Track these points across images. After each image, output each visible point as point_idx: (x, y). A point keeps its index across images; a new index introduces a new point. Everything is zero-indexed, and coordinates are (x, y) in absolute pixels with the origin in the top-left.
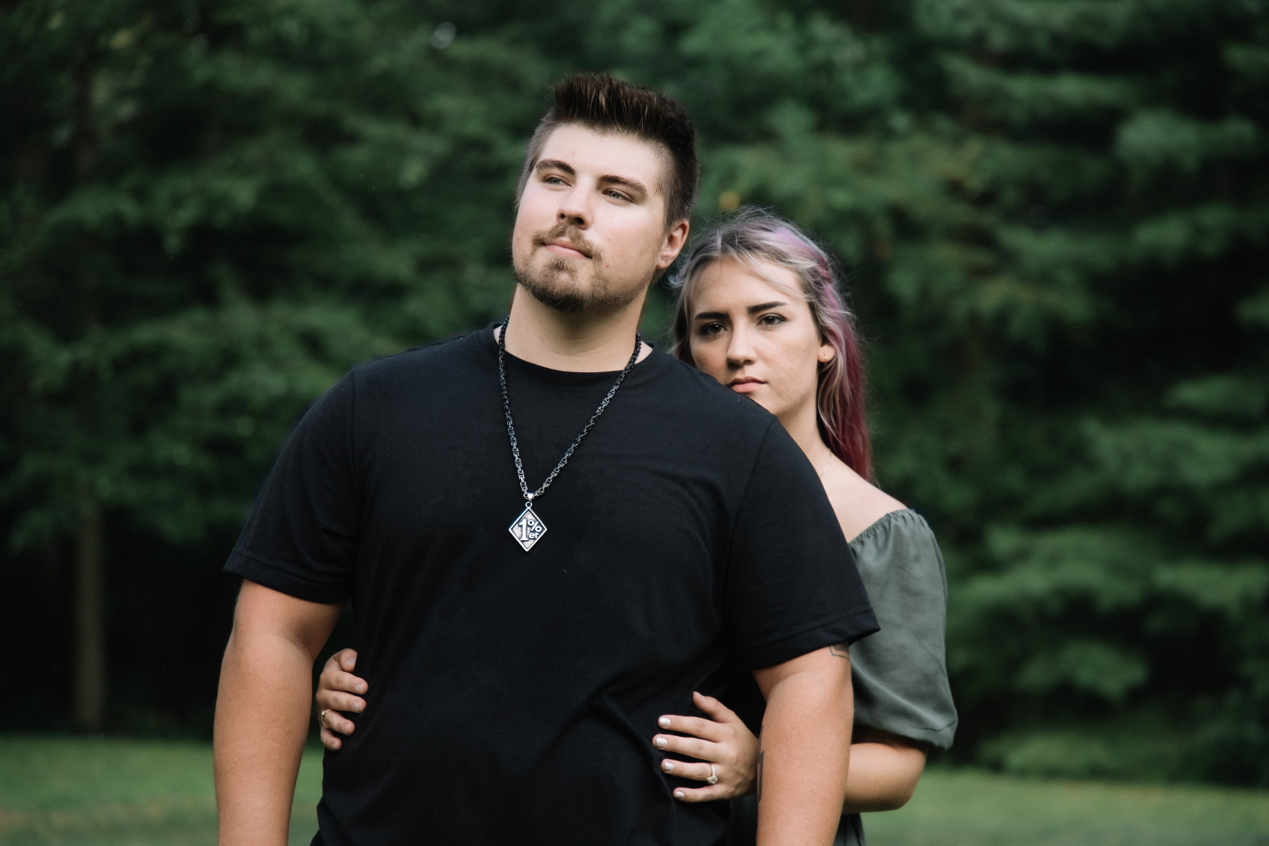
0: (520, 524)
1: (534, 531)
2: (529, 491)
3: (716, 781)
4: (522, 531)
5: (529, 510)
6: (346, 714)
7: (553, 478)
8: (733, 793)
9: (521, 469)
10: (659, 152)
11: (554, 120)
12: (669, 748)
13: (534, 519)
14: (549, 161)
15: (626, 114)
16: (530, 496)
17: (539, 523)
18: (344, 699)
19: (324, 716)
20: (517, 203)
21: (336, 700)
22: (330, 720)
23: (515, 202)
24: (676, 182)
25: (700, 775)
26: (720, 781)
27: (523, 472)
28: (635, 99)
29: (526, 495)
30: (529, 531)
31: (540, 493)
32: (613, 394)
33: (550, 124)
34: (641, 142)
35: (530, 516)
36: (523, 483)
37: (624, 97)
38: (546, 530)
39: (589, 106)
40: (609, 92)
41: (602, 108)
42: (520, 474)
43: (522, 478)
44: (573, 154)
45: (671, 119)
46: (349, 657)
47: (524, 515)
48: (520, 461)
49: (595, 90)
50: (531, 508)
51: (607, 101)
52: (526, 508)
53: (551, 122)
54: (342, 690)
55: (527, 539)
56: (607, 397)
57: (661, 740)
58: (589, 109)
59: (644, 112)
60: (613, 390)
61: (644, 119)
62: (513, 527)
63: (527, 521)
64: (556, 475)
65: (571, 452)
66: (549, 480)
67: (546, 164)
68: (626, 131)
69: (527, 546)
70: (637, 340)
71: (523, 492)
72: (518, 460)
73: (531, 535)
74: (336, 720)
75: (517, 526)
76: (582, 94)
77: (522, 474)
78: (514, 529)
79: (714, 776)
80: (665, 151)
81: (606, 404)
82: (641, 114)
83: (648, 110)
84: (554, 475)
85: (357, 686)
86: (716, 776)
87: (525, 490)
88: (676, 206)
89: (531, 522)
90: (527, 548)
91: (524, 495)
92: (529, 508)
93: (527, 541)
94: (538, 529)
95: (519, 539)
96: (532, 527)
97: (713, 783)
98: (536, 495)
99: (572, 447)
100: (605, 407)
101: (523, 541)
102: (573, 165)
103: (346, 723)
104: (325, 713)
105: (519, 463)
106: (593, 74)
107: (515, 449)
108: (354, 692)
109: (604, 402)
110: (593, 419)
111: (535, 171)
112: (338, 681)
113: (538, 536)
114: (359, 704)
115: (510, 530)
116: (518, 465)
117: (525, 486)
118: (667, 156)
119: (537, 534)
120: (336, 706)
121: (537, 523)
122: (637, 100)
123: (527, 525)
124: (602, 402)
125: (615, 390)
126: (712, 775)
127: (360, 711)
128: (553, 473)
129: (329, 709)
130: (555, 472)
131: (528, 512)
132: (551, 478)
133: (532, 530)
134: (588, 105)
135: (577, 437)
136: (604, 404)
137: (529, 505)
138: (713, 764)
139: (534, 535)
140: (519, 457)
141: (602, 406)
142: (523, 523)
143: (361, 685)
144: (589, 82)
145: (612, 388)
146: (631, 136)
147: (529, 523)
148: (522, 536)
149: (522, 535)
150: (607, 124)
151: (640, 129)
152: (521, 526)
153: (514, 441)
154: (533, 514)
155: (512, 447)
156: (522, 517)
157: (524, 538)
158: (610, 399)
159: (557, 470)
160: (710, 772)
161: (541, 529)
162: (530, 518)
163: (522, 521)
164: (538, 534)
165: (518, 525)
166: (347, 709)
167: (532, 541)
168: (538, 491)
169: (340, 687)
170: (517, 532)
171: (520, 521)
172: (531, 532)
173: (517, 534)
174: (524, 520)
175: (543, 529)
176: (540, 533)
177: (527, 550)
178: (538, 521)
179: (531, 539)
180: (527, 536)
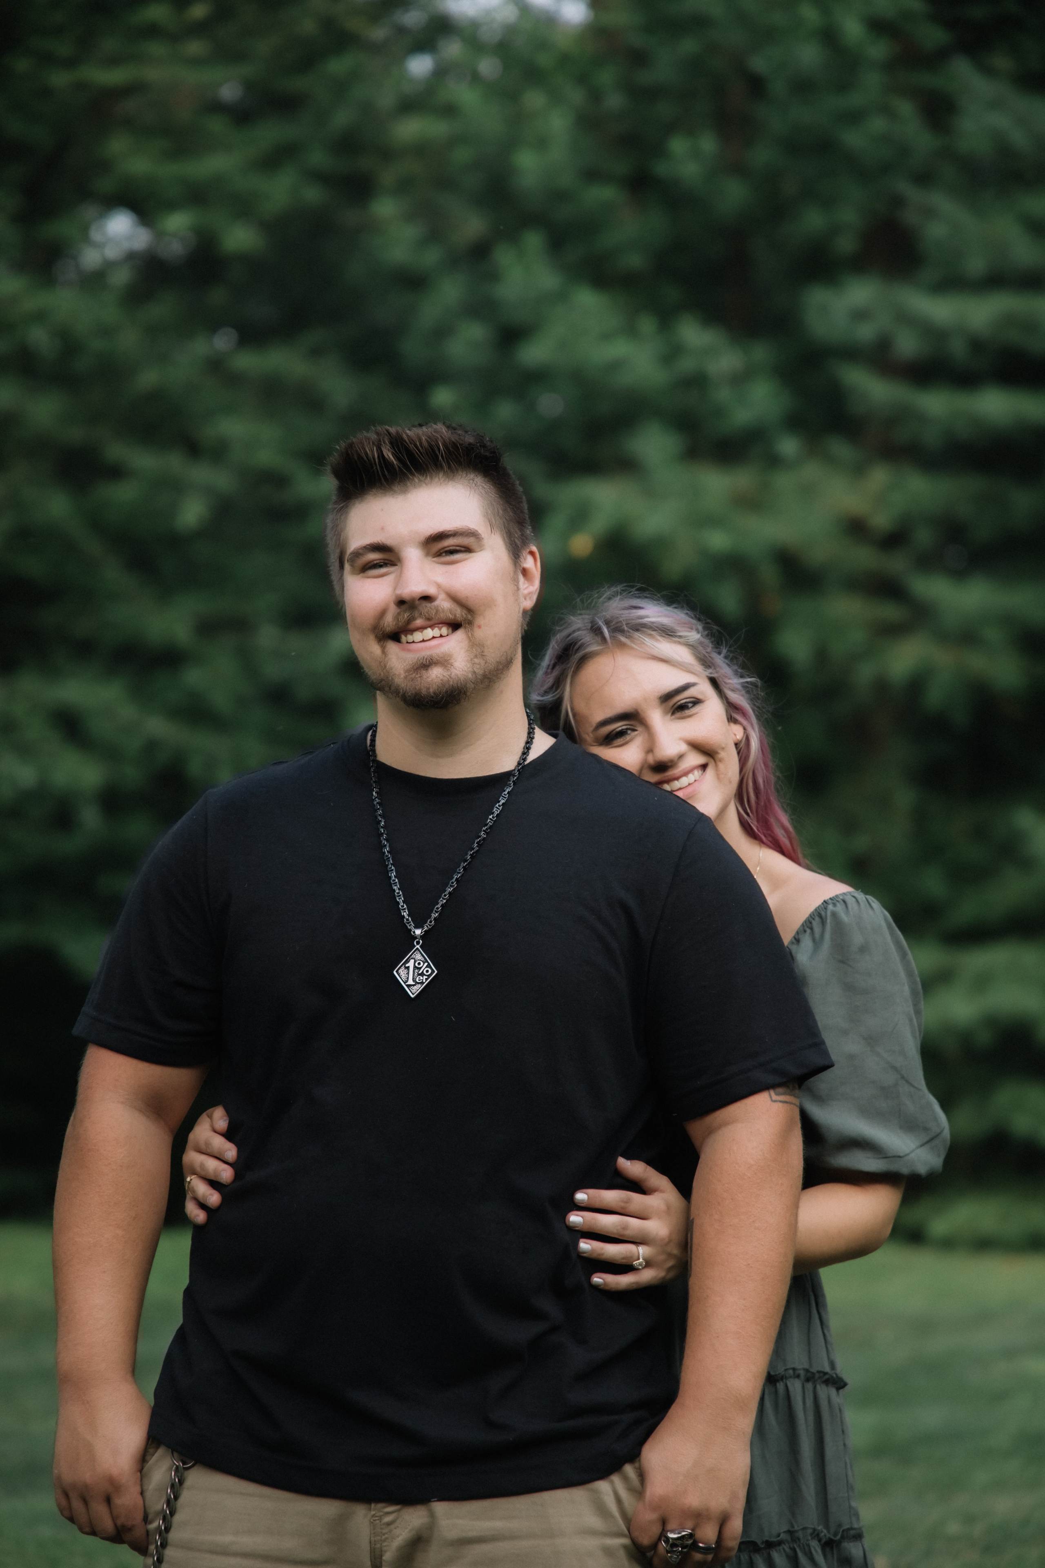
0: (407, 965)
1: (422, 974)
2: (416, 927)
3: (644, 1266)
4: (408, 973)
5: (418, 949)
6: (214, 1184)
7: (442, 906)
8: (663, 1278)
9: (403, 903)
10: (474, 485)
11: (344, 501)
12: (585, 1229)
13: (423, 959)
14: (359, 549)
15: (421, 459)
16: (418, 932)
17: (429, 964)
18: (212, 1165)
19: (189, 1183)
20: (342, 607)
21: (202, 1165)
22: (195, 1188)
23: (340, 607)
24: (505, 510)
25: (623, 1258)
26: (648, 1264)
27: (405, 906)
28: (424, 438)
29: (414, 932)
30: (416, 974)
31: (430, 925)
32: (505, 798)
33: (342, 508)
34: (450, 482)
35: (418, 956)
36: (407, 920)
37: (411, 441)
38: (436, 972)
39: (377, 469)
40: (391, 443)
41: (392, 464)
42: (403, 909)
43: (405, 914)
44: (383, 529)
45: (470, 444)
46: (219, 1118)
47: (412, 954)
48: (401, 893)
49: (375, 448)
50: (420, 947)
51: (393, 454)
52: (415, 946)
53: (342, 505)
54: (210, 1154)
55: (414, 983)
56: (499, 802)
57: (575, 1218)
58: (378, 471)
59: (439, 449)
60: (506, 793)
61: (442, 456)
62: (399, 969)
63: (415, 962)
64: (445, 901)
65: (460, 873)
66: (438, 908)
67: (357, 554)
68: (428, 478)
69: (413, 992)
70: (530, 724)
71: (410, 930)
72: (398, 893)
73: (419, 979)
74: (201, 1189)
75: (403, 968)
76: (362, 458)
77: (405, 909)
78: (400, 971)
79: (641, 1260)
80: (479, 480)
81: (499, 811)
82: (437, 452)
83: (443, 445)
85: (226, 1153)
86: (643, 1259)
87: (411, 926)
88: (516, 535)
89: (419, 964)
90: (413, 994)
91: (412, 933)
92: (418, 946)
93: (414, 985)
94: (427, 971)
95: (405, 983)
96: (421, 968)
97: (640, 1267)
98: (426, 928)
99: (461, 867)
100: (497, 814)
101: (409, 986)
102: (389, 542)
103: (211, 1195)
104: (191, 1180)
105: (400, 896)
106: (365, 433)
107: (394, 880)
108: (224, 1159)
109: (495, 809)
110: (484, 831)
111: (347, 567)
112: (207, 1144)
113: (426, 979)
114: (226, 1174)
115: (395, 972)
116: (399, 899)
117: (410, 922)
118: (483, 485)
119: (425, 977)
120: (203, 1173)
121: (426, 964)
122: (426, 439)
123: (415, 967)
124: (493, 809)
125: (508, 793)
126: (639, 1259)
127: (227, 1182)
129: (196, 1174)
130: (443, 899)
131: (417, 952)
132: (439, 906)
133: (420, 972)
134: (375, 468)
135: (467, 854)
136: (496, 812)
137: (418, 943)
138: (642, 1246)
139: (422, 978)
140: (399, 889)
141: (493, 813)
142: (411, 964)
143: (231, 1151)
144: (365, 443)
145: (504, 791)
146: (436, 480)
147: (416, 965)
148: (408, 980)
149: (408, 978)
150: (404, 479)
151: (442, 467)
152: (408, 968)
153: (393, 870)
154: (422, 954)
155: (390, 878)
156: (410, 957)
157: (410, 982)
158: (503, 804)
159: (445, 896)
160: (637, 1254)
161: (430, 971)
162: (419, 958)
163: (409, 962)
164: (427, 977)
165: (405, 966)
166: (213, 1178)
167: (419, 986)
168: (427, 924)
169: (208, 1151)
170: (403, 975)
171: (407, 961)
172: (419, 975)
173: (403, 977)
174: (412, 961)
175: (433, 971)
176: (429, 976)
177: (412, 996)
178: (428, 962)
179: (419, 983)
180: (414, 980)
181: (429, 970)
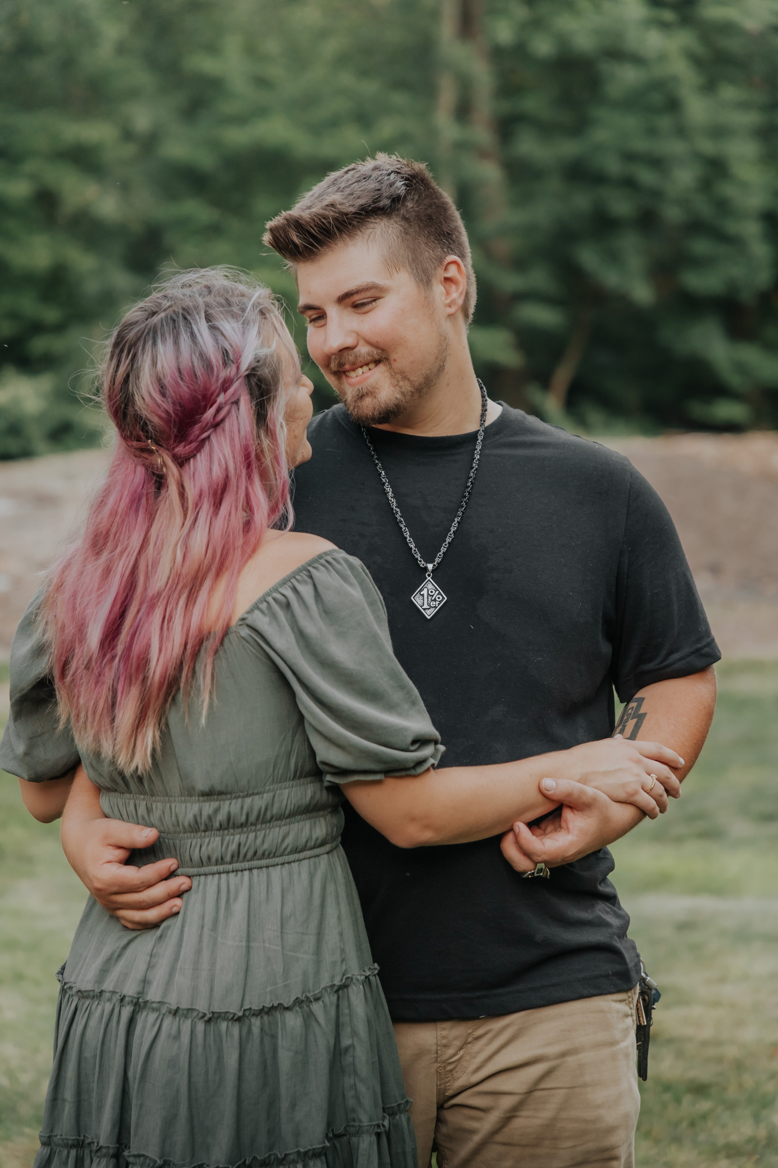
0: (422, 593)
1: (435, 600)
4: (423, 599)
5: (429, 580)
13: (434, 588)
17: (439, 592)
27: (412, 540)
30: (430, 600)
35: (430, 586)
36: (416, 553)
43: (412, 546)
50: (431, 578)
52: (427, 578)
55: (429, 607)
60: (478, 450)
62: (415, 596)
63: (428, 591)
64: (451, 539)
65: (456, 526)
66: (446, 545)
69: (429, 614)
72: (405, 530)
73: (433, 604)
75: (419, 594)
77: (411, 542)
78: (417, 597)
84: (443, 550)
89: (432, 592)
90: (429, 616)
92: (429, 578)
93: (429, 609)
94: (439, 598)
95: (421, 607)
96: (433, 596)
101: (424, 609)
105: (407, 532)
107: (400, 520)
113: (439, 604)
115: (412, 598)
117: (419, 555)
119: (437, 602)
121: (437, 592)
123: (428, 594)
125: (480, 450)
128: (442, 548)
130: (444, 547)
131: (429, 582)
133: (433, 599)
137: (429, 575)
139: (435, 603)
140: (405, 526)
142: (425, 592)
145: (477, 447)
149: (423, 604)
152: (423, 595)
153: (398, 512)
154: (433, 584)
157: (426, 606)
162: (431, 588)
163: (423, 590)
167: (433, 609)
171: (421, 590)
172: (432, 600)
173: (419, 602)
174: (426, 590)
175: (443, 598)
176: (440, 602)
177: (429, 618)
178: (438, 590)
179: (433, 607)
180: (429, 604)
181: (440, 598)
